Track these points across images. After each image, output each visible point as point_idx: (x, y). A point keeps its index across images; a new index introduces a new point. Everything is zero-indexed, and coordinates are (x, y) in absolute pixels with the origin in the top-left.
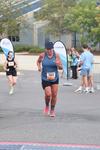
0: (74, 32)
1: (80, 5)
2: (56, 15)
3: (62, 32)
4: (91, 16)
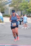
1: (23, 2)
2: (16, 5)
3: (18, 11)
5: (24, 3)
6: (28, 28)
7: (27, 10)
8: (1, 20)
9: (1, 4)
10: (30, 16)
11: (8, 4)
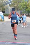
0: (21, 10)
2: (16, 5)
4: (26, 5)
5: (24, 3)
6: (27, 26)
7: (26, 9)
8: (2, 19)
9: (2, 4)
10: (29, 15)
11: (9, 4)
